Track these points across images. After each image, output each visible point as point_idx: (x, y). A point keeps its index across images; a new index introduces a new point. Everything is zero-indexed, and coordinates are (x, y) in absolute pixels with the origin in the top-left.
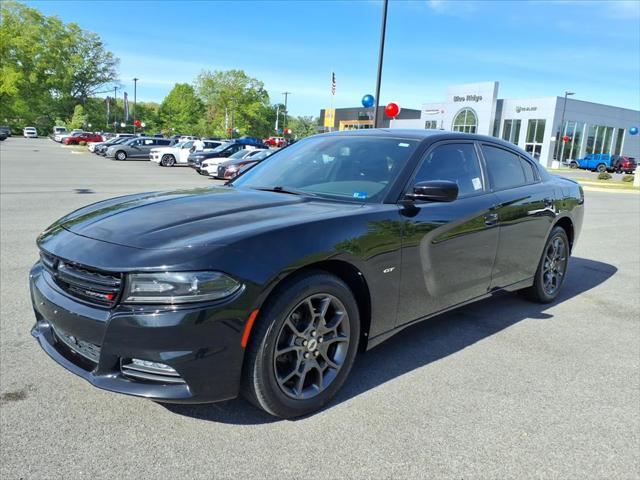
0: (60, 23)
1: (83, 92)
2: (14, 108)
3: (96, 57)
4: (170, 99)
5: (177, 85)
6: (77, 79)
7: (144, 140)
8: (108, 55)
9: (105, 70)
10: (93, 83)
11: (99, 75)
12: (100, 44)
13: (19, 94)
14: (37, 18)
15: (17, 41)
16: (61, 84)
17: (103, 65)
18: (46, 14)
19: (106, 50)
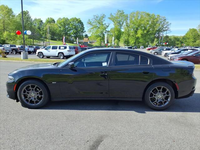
0: (155, 15)
1: (159, 34)
2: (140, 41)
3: (164, 24)
4: (187, 34)
5: (190, 29)
6: (157, 31)
7: (163, 49)
8: (167, 23)
9: (166, 27)
10: (162, 32)
11: (164, 29)
12: (165, 20)
13: (141, 36)
14: (148, 15)
15: (143, 22)
16: (153, 33)
17: (166, 26)
18: (151, 14)
19: (167, 21)
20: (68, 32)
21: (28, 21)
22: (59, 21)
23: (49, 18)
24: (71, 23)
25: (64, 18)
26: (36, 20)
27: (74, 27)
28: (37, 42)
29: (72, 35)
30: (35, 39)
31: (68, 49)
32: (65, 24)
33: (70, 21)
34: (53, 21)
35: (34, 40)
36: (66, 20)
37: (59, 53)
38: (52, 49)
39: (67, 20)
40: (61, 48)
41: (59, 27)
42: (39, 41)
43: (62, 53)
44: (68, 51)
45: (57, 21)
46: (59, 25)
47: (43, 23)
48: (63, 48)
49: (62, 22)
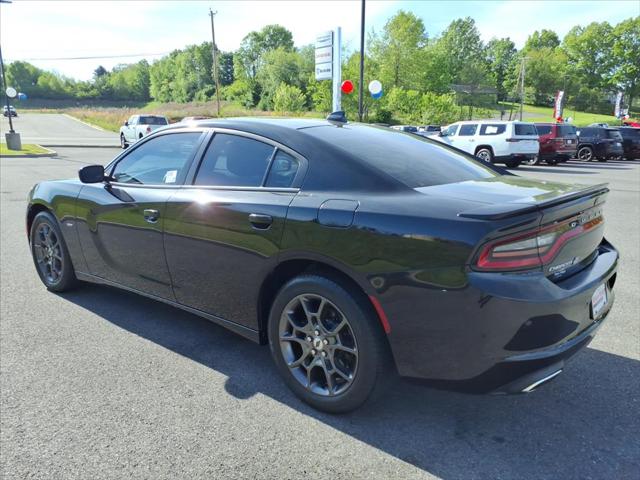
20: (603, 76)
21: (470, 49)
22: (572, 38)
23: (537, 33)
24: (619, 38)
25: (593, 24)
26: (493, 43)
27: (627, 52)
28: (481, 114)
29: (619, 85)
30: (476, 106)
31: (509, 133)
32: (593, 46)
33: (616, 33)
34: (552, 40)
35: (474, 109)
36: (599, 33)
37: (479, 148)
38: (461, 134)
39: (602, 30)
40: (487, 132)
41: (572, 59)
42: (486, 112)
43: (489, 148)
44: (507, 140)
45: (566, 38)
46: (571, 53)
47: (515, 50)
48: (495, 130)
49: (584, 41)
